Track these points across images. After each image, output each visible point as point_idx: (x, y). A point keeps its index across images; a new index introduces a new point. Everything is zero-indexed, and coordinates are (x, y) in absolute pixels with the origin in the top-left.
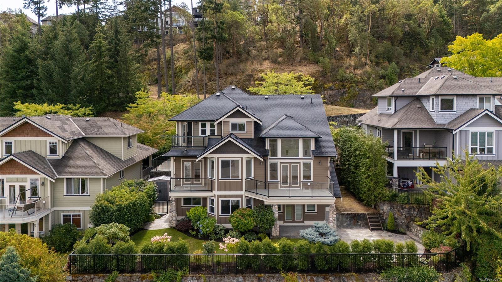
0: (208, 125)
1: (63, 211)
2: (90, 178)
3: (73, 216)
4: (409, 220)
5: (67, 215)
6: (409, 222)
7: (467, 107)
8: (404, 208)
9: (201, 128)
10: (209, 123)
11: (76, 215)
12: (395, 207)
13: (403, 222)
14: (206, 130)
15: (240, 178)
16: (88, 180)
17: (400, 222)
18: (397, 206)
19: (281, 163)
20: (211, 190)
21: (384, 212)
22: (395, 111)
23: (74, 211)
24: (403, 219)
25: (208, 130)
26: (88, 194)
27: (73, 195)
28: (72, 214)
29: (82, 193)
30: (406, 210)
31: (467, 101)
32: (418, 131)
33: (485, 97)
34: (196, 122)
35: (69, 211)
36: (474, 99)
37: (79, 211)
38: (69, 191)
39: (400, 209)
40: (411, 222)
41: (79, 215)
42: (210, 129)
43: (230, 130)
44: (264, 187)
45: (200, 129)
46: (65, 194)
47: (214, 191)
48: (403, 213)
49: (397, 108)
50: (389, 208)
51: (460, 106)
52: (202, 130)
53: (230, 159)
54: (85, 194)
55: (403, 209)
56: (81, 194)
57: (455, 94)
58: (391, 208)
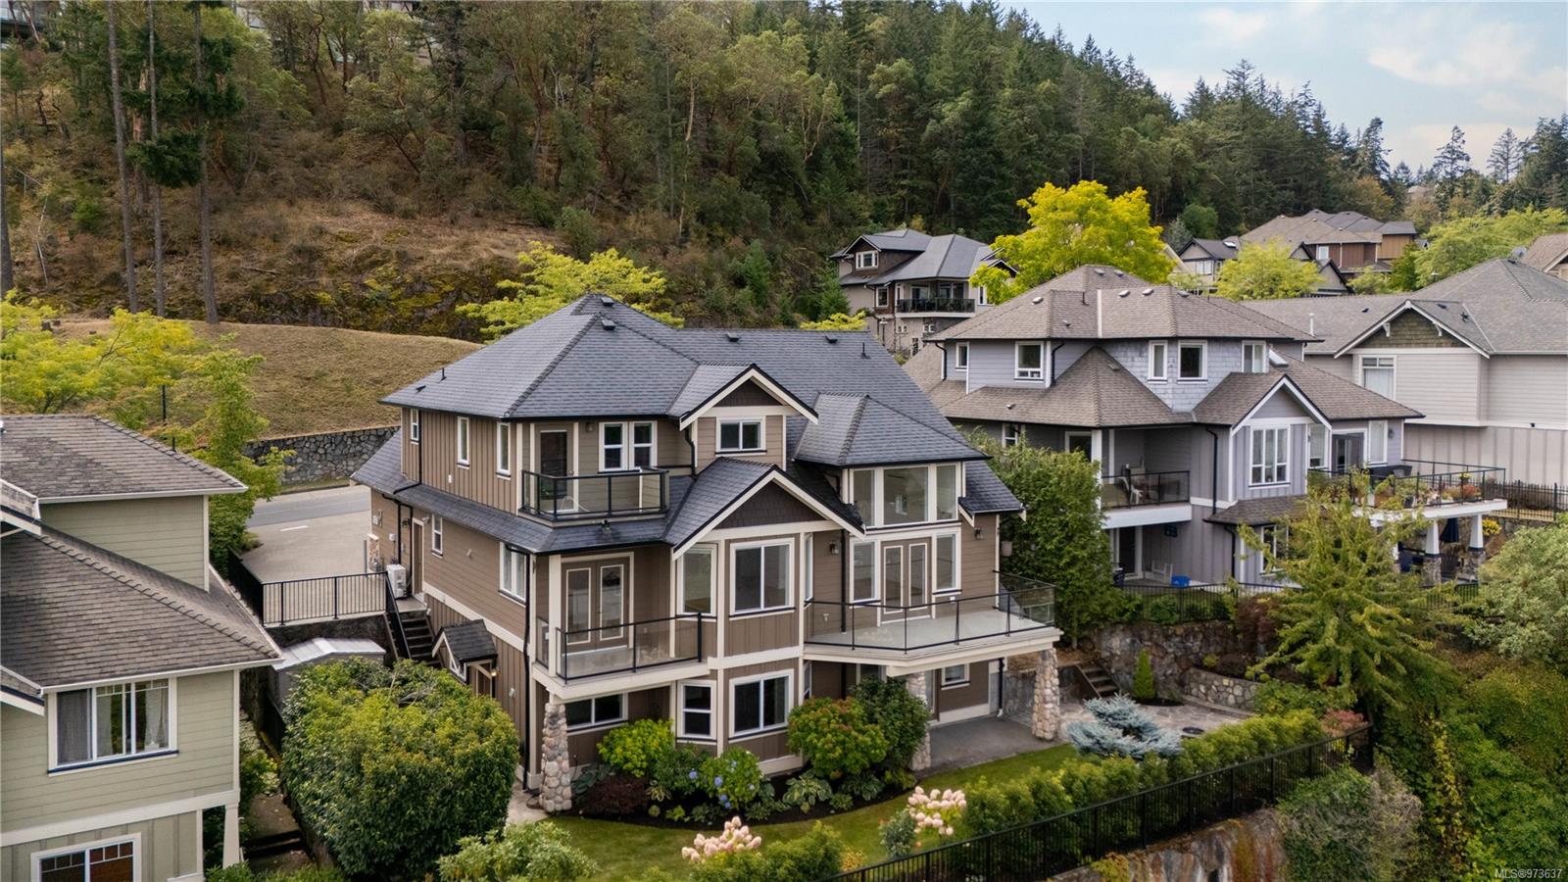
0: (628, 431)
1: (43, 844)
2: (180, 679)
3: (96, 854)
4: (1184, 667)
5: (63, 860)
6: (1185, 670)
7: (1224, 369)
8: (1171, 636)
9: (607, 443)
10: (632, 425)
11: (112, 850)
12: (1146, 637)
13: (1169, 672)
14: (619, 450)
15: (791, 604)
16: (172, 689)
17: (1161, 673)
18: (1152, 633)
19: (884, 543)
20: (699, 658)
21: (1113, 655)
22: (1054, 382)
23: (98, 833)
24: (1169, 666)
25: (628, 447)
26: (172, 746)
27: (95, 760)
28: (86, 847)
29: (140, 748)
30: (1177, 639)
31: (1226, 354)
32: (1112, 432)
33: (1254, 344)
34: (588, 422)
35: (71, 838)
36: (1236, 349)
37: (125, 828)
38: (71, 748)
39: (1161, 638)
40: (1188, 669)
41: (127, 848)
42: (633, 445)
43: (719, 449)
44: (839, 624)
45: (602, 447)
46: (53, 764)
47: (710, 659)
48: (1170, 650)
49: (1056, 372)
50: (1128, 640)
51: (1215, 366)
52: (607, 450)
53: (763, 545)
54: (152, 747)
55: (1167, 638)
56: (134, 753)
57: (1205, 335)
58: (1133, 642)
